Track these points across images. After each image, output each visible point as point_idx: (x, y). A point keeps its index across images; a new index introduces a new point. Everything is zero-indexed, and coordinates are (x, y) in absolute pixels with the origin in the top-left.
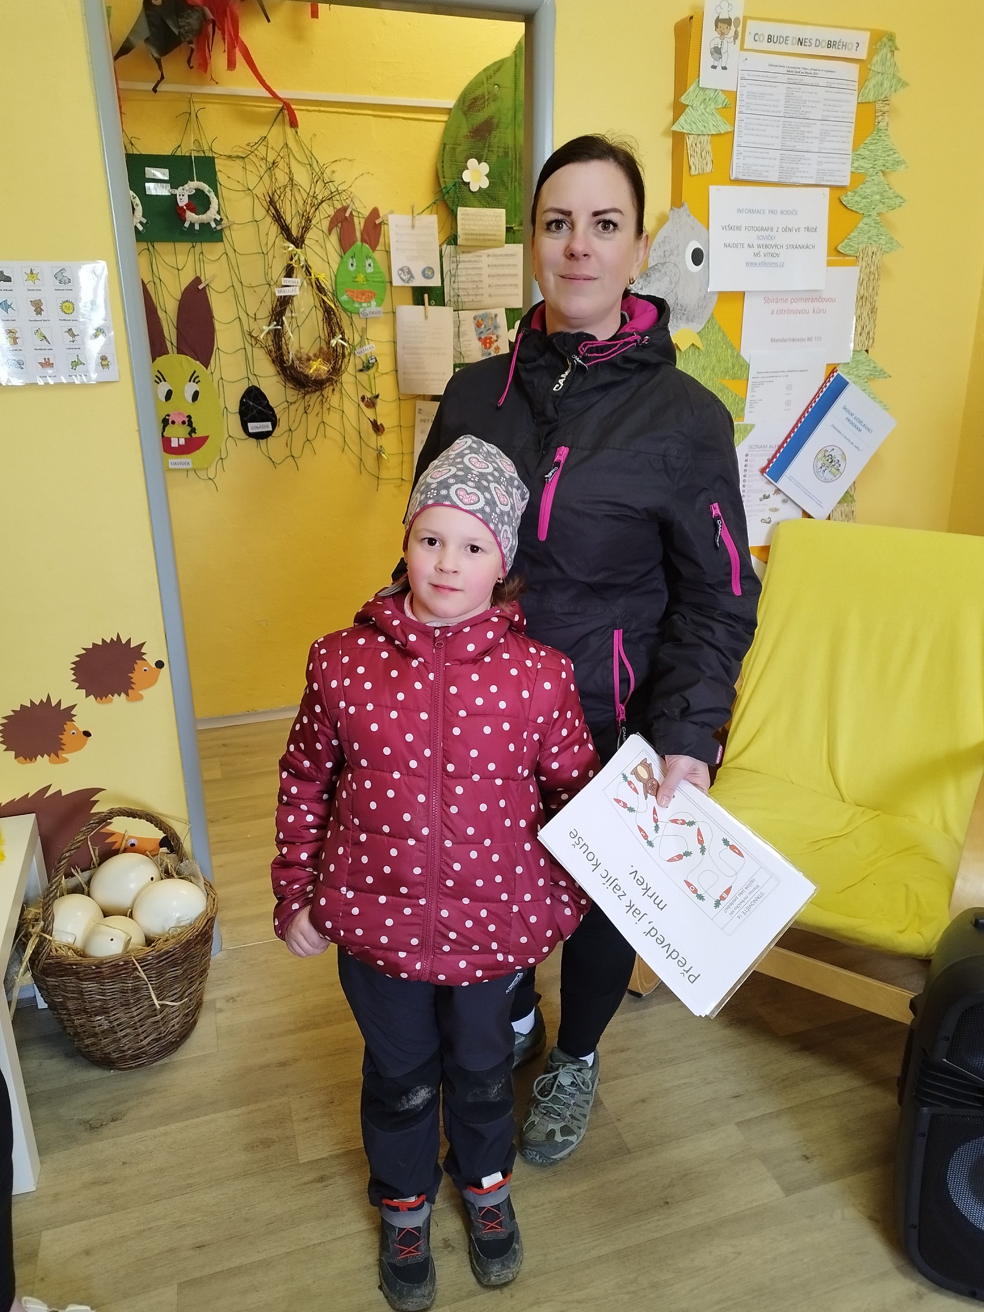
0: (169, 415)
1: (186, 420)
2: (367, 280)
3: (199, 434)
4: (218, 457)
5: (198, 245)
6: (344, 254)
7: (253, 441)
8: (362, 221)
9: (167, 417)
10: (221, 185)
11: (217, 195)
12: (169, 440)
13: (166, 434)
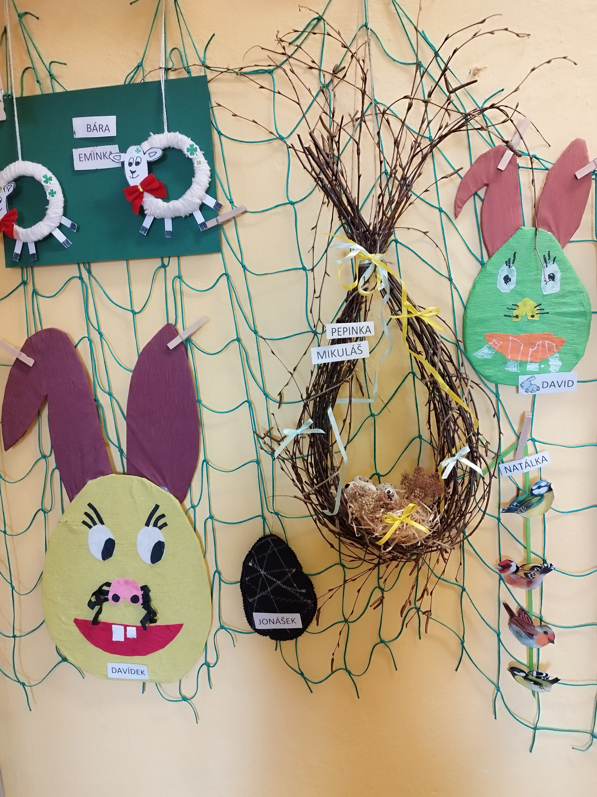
0: (108, 584)
1: (140, 594)
2: (543, 313)
3: (162, 620)
4: (201, 662)
5: (174, 261)
6: (490, 257)
7: (268, 642)
8: (540, 177)
9: (105, 588)
10: (220, 134)
11: (210, 157)
12: (108, 627)
13: (102, 618)
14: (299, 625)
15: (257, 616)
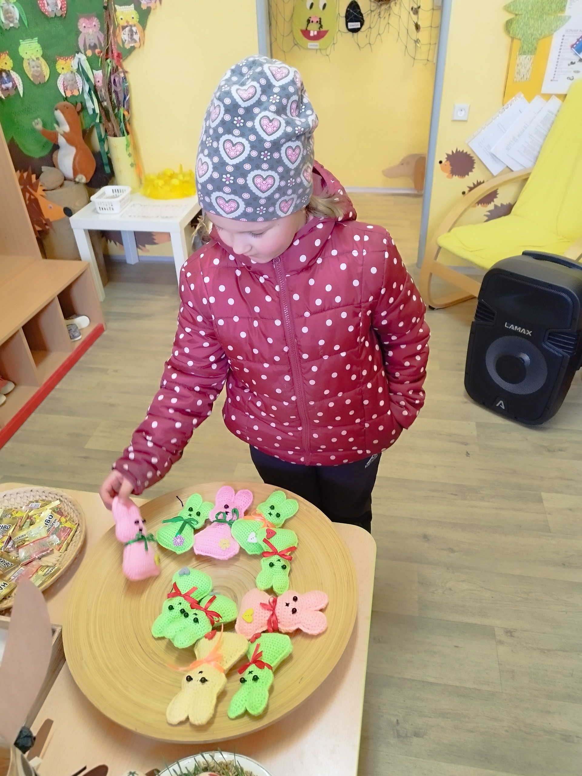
0: (310, 18)
1: (318, 20)
3: (324, 29)
4: (332, 43)
7: (350, 34)
9: (310, 19)
12: (309, 32)
13: (308, 29)
14: (359, 26)
15: (349, 24)
